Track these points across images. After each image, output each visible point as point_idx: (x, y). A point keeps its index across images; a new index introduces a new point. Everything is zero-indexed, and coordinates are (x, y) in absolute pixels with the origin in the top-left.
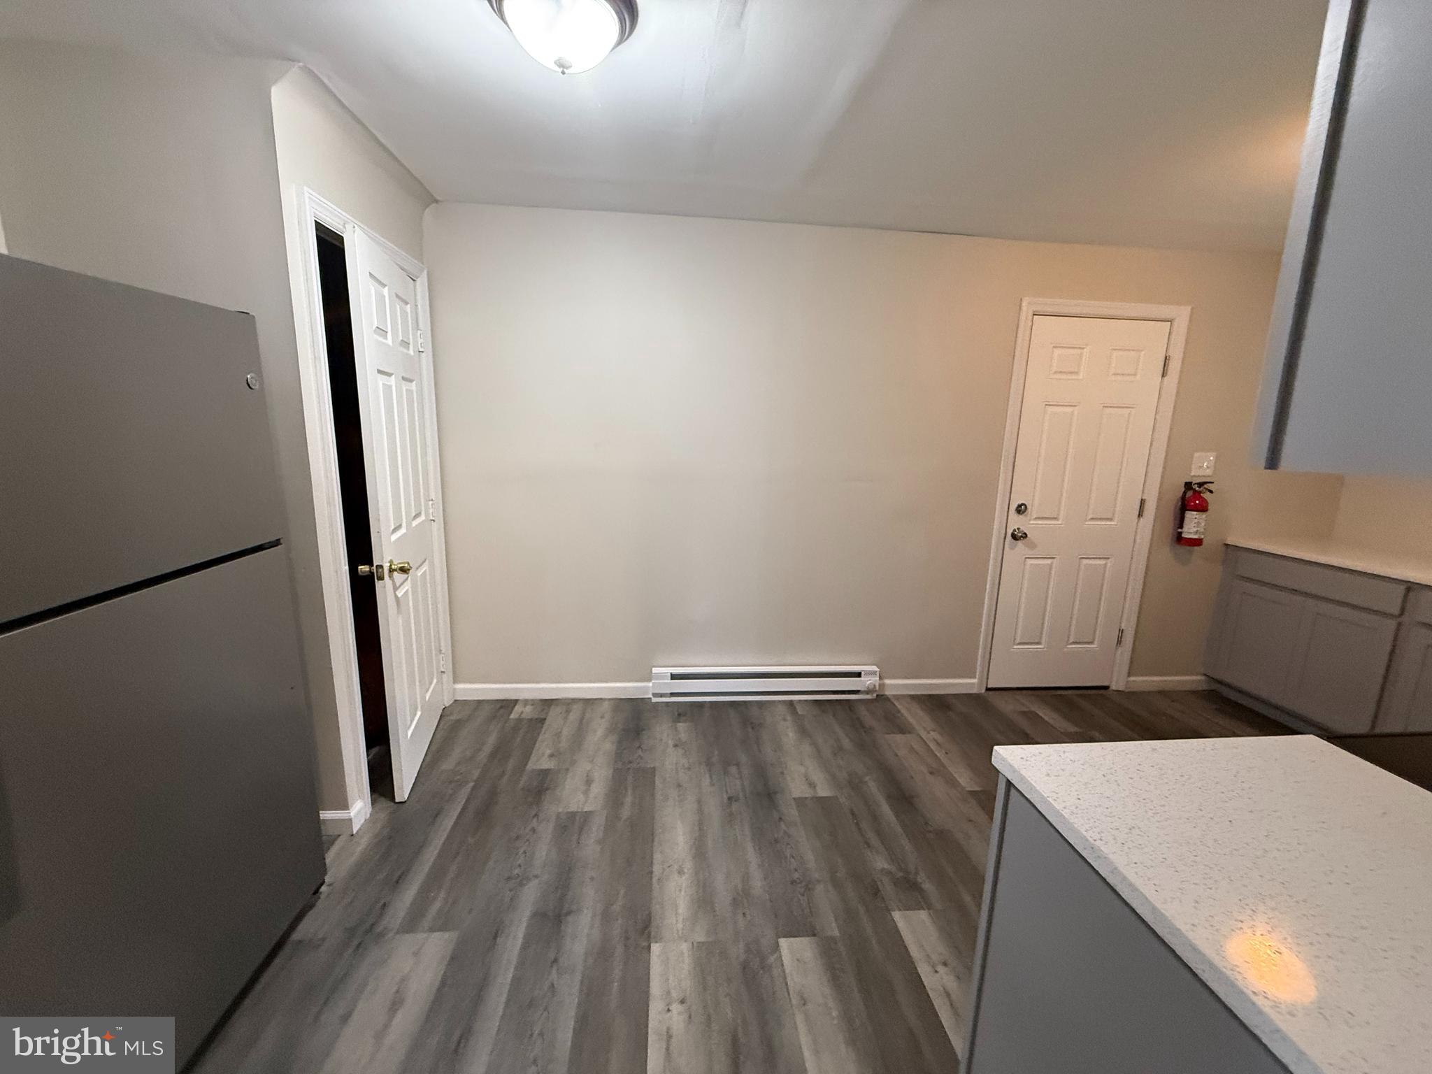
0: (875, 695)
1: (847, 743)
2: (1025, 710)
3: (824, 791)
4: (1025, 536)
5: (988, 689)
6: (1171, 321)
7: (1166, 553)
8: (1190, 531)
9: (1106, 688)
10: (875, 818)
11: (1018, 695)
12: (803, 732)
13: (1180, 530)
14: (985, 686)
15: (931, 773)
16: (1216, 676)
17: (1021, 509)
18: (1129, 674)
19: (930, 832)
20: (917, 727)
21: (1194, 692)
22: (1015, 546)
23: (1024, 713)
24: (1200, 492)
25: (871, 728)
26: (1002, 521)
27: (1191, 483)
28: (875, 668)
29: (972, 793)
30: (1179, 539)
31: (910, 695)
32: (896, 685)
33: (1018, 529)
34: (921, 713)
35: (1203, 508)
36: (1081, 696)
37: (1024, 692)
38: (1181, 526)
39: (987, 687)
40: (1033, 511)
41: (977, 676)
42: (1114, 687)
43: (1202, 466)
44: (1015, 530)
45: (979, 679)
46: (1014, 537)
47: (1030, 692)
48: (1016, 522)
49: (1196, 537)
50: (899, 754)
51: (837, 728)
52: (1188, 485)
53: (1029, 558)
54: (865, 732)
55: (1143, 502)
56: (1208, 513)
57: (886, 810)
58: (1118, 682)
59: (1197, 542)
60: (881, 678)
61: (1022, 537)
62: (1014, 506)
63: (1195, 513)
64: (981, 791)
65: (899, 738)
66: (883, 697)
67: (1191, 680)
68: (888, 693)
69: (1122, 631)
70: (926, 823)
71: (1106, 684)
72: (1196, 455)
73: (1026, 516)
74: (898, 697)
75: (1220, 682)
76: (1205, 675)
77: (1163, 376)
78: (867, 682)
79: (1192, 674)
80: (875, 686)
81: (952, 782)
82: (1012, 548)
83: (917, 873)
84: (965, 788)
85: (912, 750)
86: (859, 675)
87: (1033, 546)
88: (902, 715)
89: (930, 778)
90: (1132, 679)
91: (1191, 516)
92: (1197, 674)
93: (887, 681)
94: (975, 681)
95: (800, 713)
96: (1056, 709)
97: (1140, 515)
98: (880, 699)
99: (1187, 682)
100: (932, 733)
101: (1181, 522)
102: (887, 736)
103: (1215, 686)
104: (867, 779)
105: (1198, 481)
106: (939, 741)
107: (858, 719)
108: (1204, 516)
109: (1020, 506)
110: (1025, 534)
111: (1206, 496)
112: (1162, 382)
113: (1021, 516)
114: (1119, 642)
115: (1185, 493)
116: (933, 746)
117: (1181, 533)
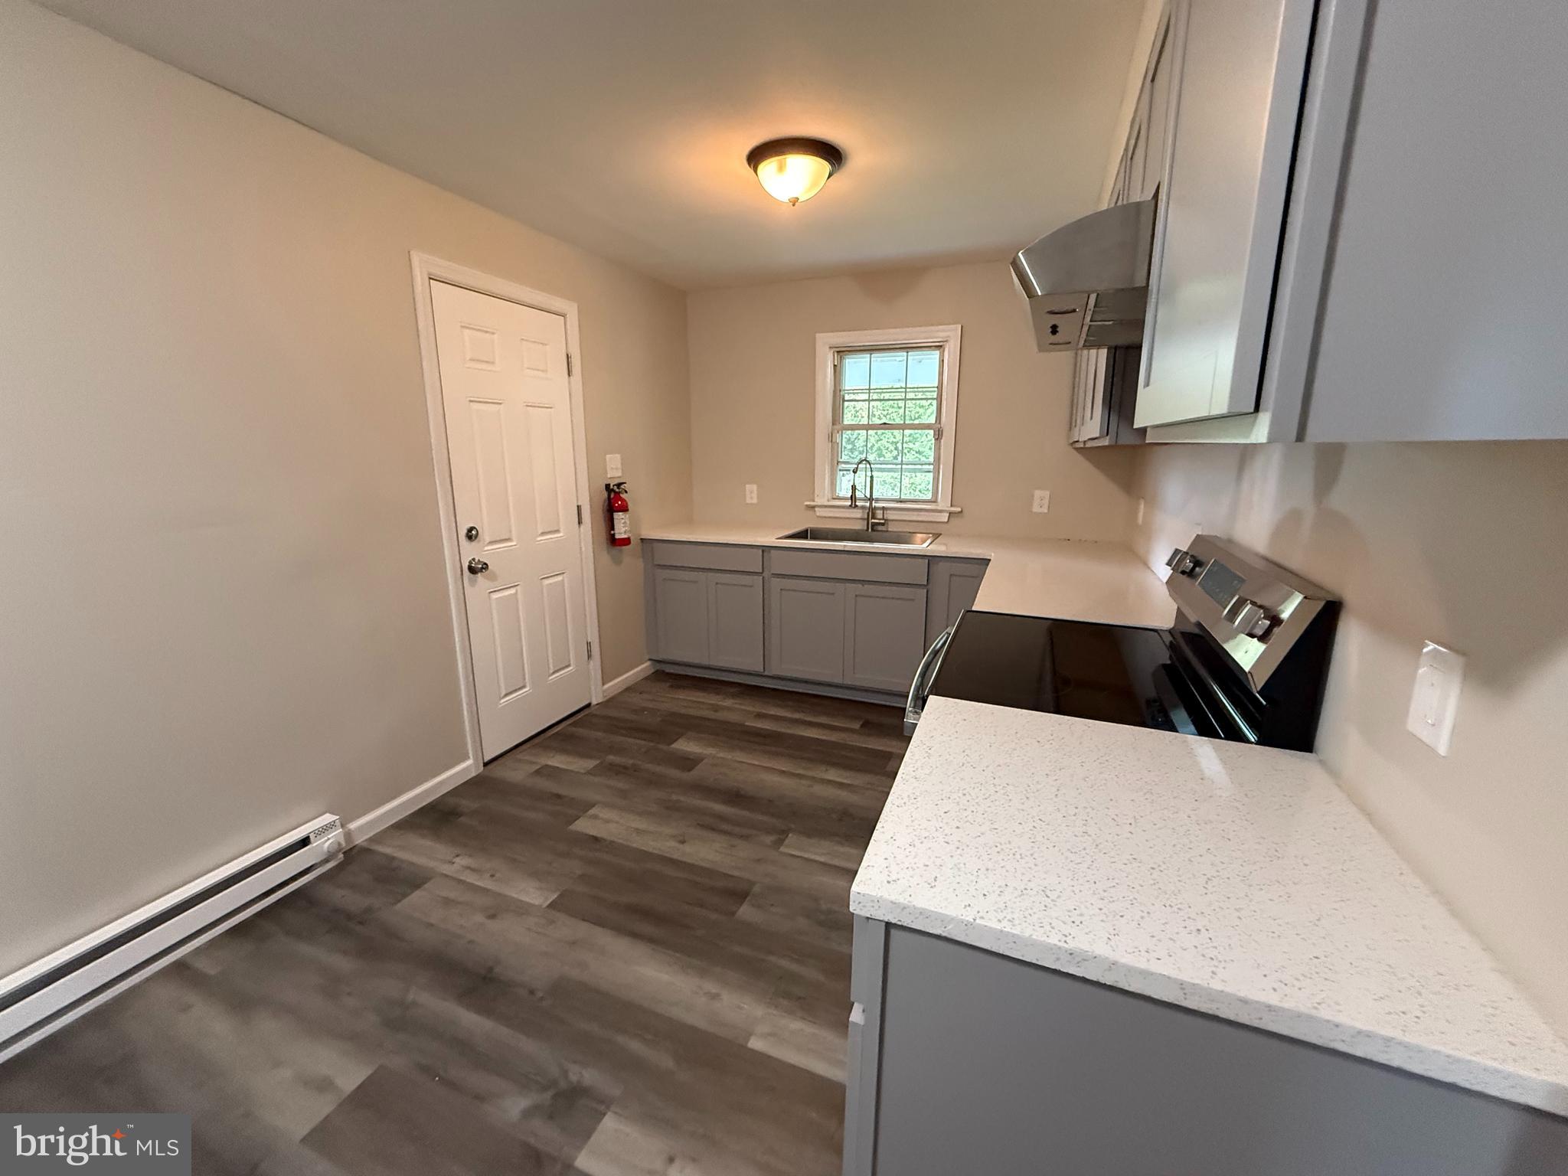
0: (341, 856)
1: (342, 963)
2: (538, 767)
3: (351, 1076)
4: (485, 567)
5: (486, 764)
6: (564, 316)
7: (605, 557)
8: (621, 532)
9: (589, 705)
10: (463, 1046)
11: (519, 755)
12: (241, 1004)
13: (612, 532)
14: (482, 762)
15: (492, 917)
16: (659, 658)
17: (471, 535)
18: (603, 684)
19: (542, 999)
20: (432, 864)
21: (646, 679)
22: (476, 581)
23: (538, 772)
24: (620, 492)
25: (369, 910)
26: (454, 554)
27: (609, 485)
28: (328, 818)
29: (552, 906)
30: (614, 542)
31: (392, 826)
32: (366, 824)
33: (474, 559)
34: (427, 843)
35: (624, 509)
36: (573, 724)
37: (524, 747)
38: (613, 528)
39: (484, 763)
40: (486, 535)
41: (471, 757)
42: (594, 702)
43: (614, 470)
44: (470, 562)
45: (474, 760)
46: (472, 570)
47: (528, 745)
48: (470, 552)
49: (626, 536)
50: (433, 921)
51: (305, 949)
52: (607, 486)
53: (492, 592)
54: (361, 923)
55: (579, 507)
56: (629, 512)
57: (470, 1021)
58: (596, 696)
59: (626, 542)
60: (342, 826)
61: (482, 568)
62: (463, 532)
63: (621, 513)
64: (561, 896)
65: (417, 897)
66: (355, 851)
67: (643, 668)
68: (360, 840)
69: (589, 644)
70: (532, 992)
71: (587, 703)
72: (608, 456)
73: (479, 541)
74: (375, 839)
75: (659, 662)
76: (650, 660)
77: (569, 375)
78: (323, 845)
79: (643, 663)
80: (339, 844)
81: (522, 910)
82: (473, 583)
83: (565, 1073)
84: (541, 906)
85: (447, 902)
86: (305, 842)
87: (493, 578)
88: (402, 861)
89: (494, 925)
90: (606, 686)
91: (618, 516)
92: (646, 662)
93: (353, 826)
94: (470, 762)
95: (212, 972)
96: (564, 751)
97: (580, 522)
98: (352, 856)
99: (641, 670)
100: (457, 860)
101: (611, 525)
102: (399, 905)
103: (659, 667)
104: (411, 997)
105: (616, 483)
106: (473, 866)
107: (336, 910)
108: (627, 516)
109: (471, 530)
110: (485, 564)
111: (623, 496)
112: (569, 383)
113: (473, 543)
114: (589, 656)
115: (609, 496)
116: (471, 878)
117: (614, 535)
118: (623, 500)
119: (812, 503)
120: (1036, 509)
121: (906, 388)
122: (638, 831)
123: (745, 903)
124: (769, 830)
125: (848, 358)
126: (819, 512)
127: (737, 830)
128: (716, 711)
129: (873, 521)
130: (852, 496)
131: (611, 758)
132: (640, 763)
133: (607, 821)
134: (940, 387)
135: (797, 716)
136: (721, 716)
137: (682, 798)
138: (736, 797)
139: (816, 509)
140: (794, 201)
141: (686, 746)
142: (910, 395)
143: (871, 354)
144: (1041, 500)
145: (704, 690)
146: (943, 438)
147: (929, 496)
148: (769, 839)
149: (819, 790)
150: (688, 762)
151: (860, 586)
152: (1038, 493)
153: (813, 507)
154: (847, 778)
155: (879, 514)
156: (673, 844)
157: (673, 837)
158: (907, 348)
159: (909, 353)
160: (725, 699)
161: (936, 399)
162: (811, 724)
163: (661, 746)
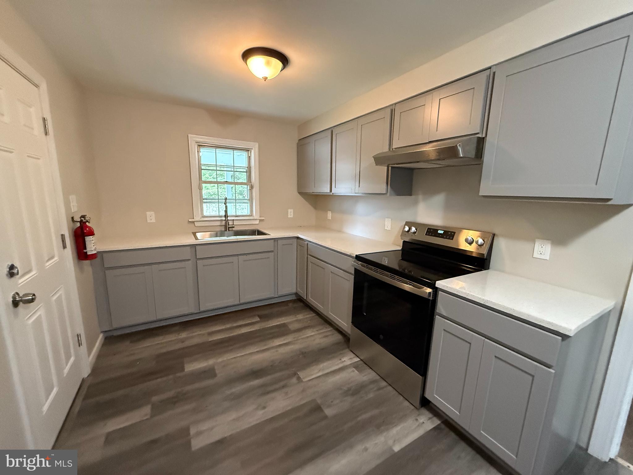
4: (35, 297)
6: (37, 87)
8: (91, 250)
9: (83, 380)
17: (14, 272)
22: (18, 313)
24: (84, 222)
27: (74, 217)
30: (86, 257)
33: (17, 294)
35: (92, 233)
38: (84, 249)
42: (85, 376)
43: (74, 207)
44: (14, 298)
46: (16, 304)
48: (11, 288)
49: (94, 252)
52: (72, 218)
53: (28, 318)
55: (63, 235)
56: (95, 235)
58: (87, 372)
59: (95, 255)
61: (32, 299)
62: (4, 271)
63: (89, 237)
67: (100, 340)
69: (78, 336)
72: (70, 197)
75: (110, 331)
76: (102, 332)
77: (46, 134)
79: (99, 337)
82: (16, 315)
97: (65, 247)
101: (83, 247)
103: (107, 335)
108: (94, 238)
109: (12, 267)
111: (88, 224)
113: (12, 279)
114: (80, 344)
117: (86, 252)
118: (89, 227)
119: (193, 220)
120: (289, 216)
121: (216, 165)
122: (237, 419)
123: (324, 410)
124: (290, 377)
125: (202, 149)
126: (197, 224)
127: (277, 386)
128: (183, 342)
129: (229, 226)
130: (225, 215)
131: (155, 399)
132: (180, 390)
133: (212, 429)
134: (249, 167)
135: (228, 326)
136: (188, 343)
137: (233, 390)
138: (255, 373)
139: (195, 223)
140: (266, 79)
141: (192, 367)
142: (218, 168)
143: (216, 149)
144: (291, 213)
145: (157, 335)
146: (254, 189)
147: (249, 214)
148: (294, 380)
149: (282, 350)
150: (210, 373)
151: (246, 256)
152: (289, 211)
153: (193, 222)
154: (284, 340)
155: (231, 223)
156: (261, 412)
157: (257, 409)
158: (234, 149)
159: (234, 151)
160: (179, 334)
161: (246, 172)
162: (240, 326)
163: (178, 375)
